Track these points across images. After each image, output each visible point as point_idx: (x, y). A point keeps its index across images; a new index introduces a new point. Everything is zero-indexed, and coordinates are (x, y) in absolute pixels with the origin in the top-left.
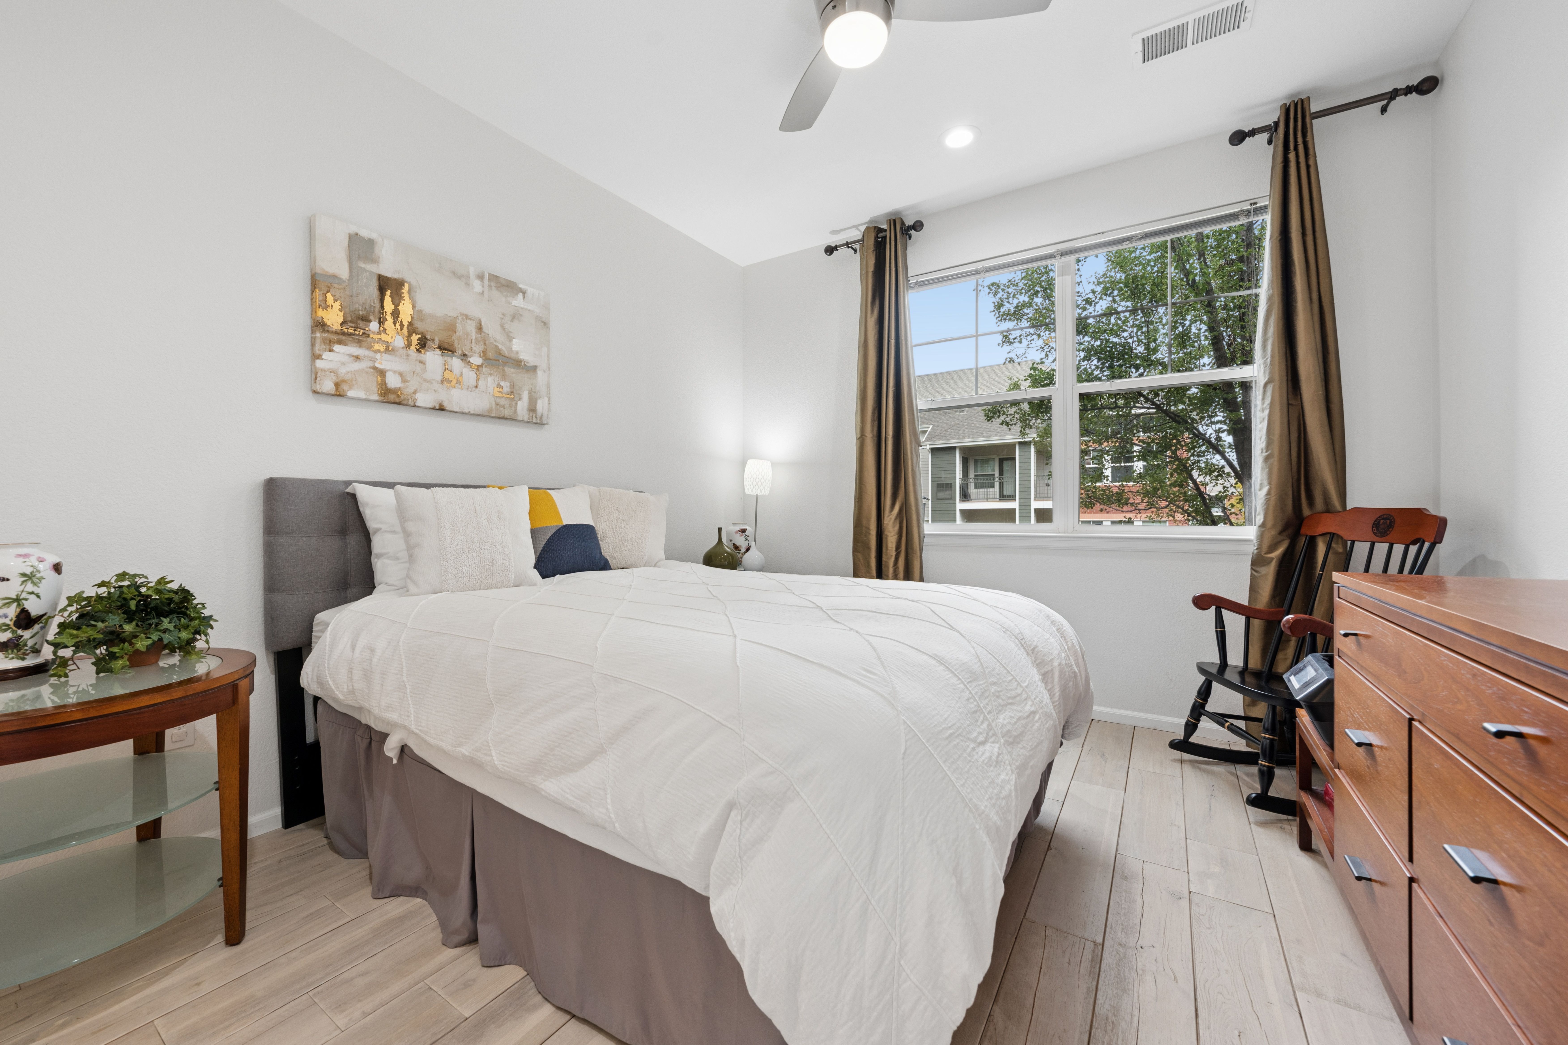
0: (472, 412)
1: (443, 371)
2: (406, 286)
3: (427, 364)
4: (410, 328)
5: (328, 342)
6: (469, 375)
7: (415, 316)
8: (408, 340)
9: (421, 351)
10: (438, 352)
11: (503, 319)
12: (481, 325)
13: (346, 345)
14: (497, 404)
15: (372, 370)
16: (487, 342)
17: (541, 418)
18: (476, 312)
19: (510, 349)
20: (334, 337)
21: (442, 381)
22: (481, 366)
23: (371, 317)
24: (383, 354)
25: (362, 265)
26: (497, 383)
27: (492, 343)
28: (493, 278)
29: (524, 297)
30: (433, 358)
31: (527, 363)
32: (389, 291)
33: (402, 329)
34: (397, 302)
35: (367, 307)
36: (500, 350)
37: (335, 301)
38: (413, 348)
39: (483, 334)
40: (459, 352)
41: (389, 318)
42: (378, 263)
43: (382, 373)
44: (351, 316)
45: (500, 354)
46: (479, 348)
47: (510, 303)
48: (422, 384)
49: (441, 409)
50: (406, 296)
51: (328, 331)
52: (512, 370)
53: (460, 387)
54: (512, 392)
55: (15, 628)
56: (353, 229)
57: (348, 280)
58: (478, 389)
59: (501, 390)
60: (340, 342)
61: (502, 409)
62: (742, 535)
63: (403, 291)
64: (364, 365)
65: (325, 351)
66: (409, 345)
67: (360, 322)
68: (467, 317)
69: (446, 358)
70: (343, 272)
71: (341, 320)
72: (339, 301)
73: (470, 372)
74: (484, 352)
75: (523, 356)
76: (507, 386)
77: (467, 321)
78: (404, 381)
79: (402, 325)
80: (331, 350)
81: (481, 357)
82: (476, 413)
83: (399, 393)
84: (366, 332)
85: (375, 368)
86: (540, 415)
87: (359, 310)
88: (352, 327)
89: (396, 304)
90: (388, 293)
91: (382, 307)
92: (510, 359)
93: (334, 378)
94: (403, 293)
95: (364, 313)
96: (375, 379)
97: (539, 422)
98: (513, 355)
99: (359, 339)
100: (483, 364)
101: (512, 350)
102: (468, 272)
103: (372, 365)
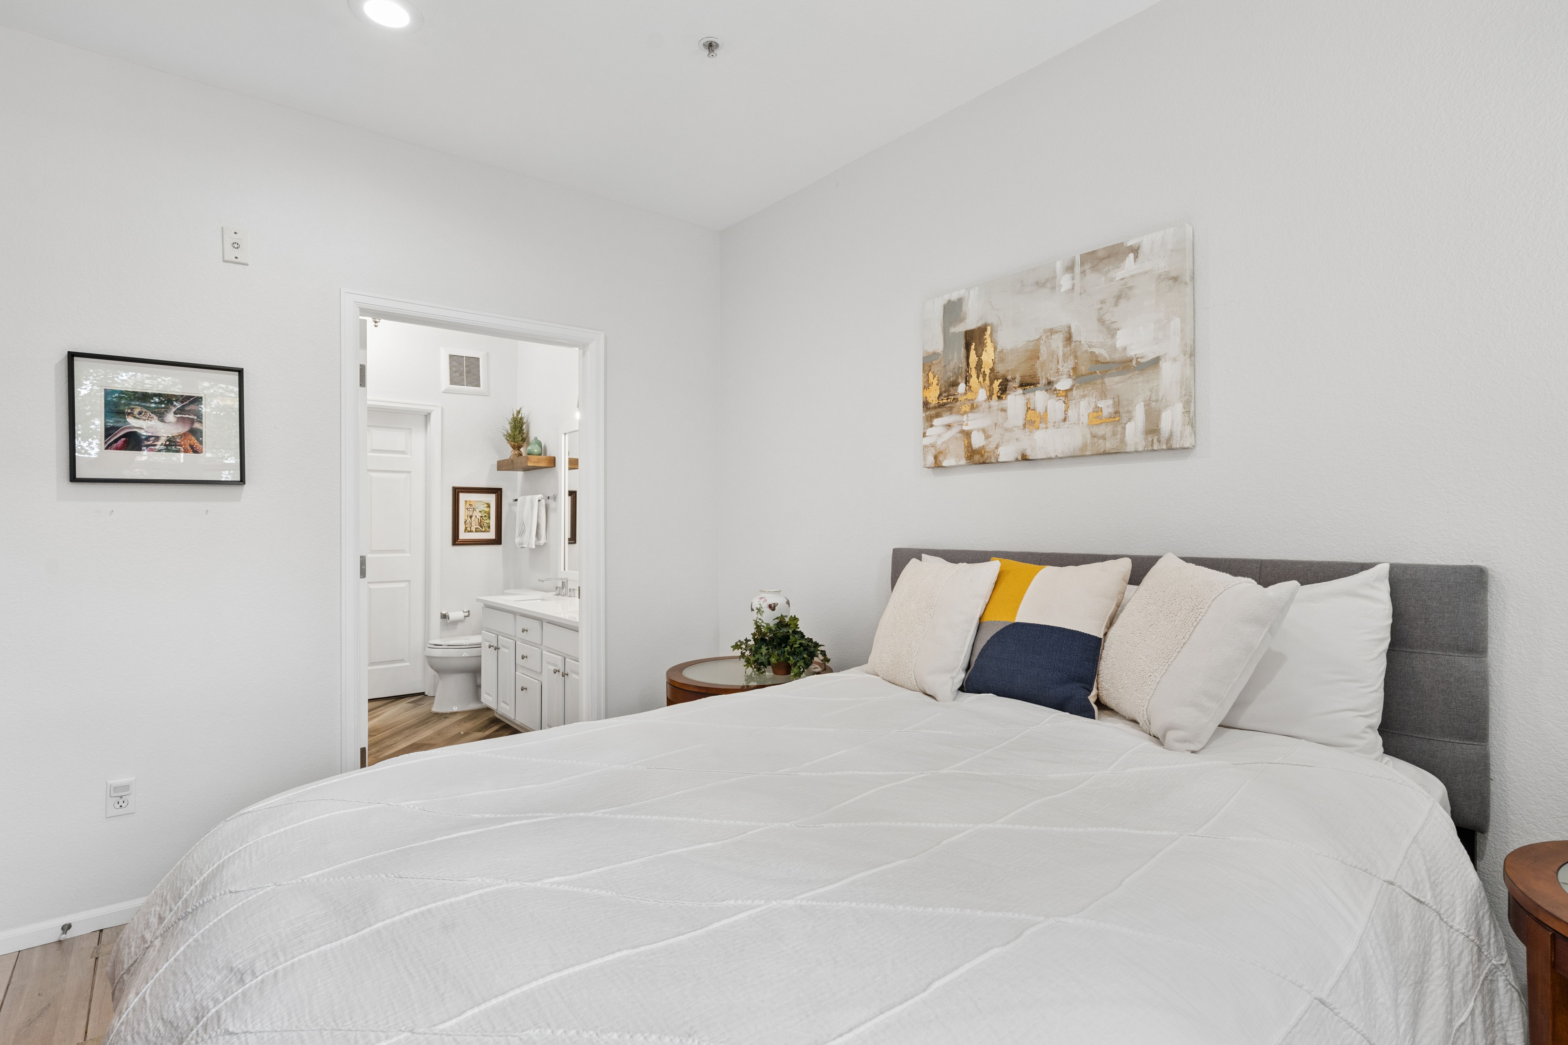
0: (1060, 456)
1: (1026, 412)
2: (989, 328)
3: (1009, 409)
4: (992, 375)
5: (930, 419)
6: (1055, 407)
7: (996, 360)
8: (990, 390)
9: (1002, 398)
10: (1020, 391)
11: (1101, 309)
12: (1070, 333)
13: (941, 416)
14: (1094, 436)
15: (960, 435)
16: (1078, 354)
17: (1169, 440)
18: (1062, 319)
19: (1113, 348)
20: (934, 412)
21: (1024, 426)
22: (1071, 389)
23: (960, 380)
24: (969, 414)
25: (953, 330)
26: (1093, 406)
27: (1087, 351)
28: (1088, 257)
29: (1136, 257)
30: (1015, 400)
31: (1142, 358)
32: (974, 344)
33: (984, 380)
34: (980, 351)
35: (957, 371)
36: (1097, 356)
37: (934, 376)
38: (995, 397)
39: (1073, 344)
40: (1043, 381)
41: (973, 373)
42: (965, 319)
43: (967, 434)
44: (945, 386)
45: (1097, 362)
46: (1066, 367)
47: (1112, 280)
48: (1003, 435)
49: (1025, 458)
50: (988, 341)
51: (931, 408)
52: (1117, 379)
53: (1045, 426)
54: (1116, 412)
56: (947, 297)
57: (943, 351)
58: (1067, 422)
59: (1100, 413)
60: (937, 416)
61: (1101, 441)
63: (985, 337)
64: (954, 431)
65: (928, 428)
66: (991, 396)
67: (951, 389)
68: (1052, 331)
69: (1028, 396)
70: (940, 345)
71: (938, 393)
72: (937, 376)
73: (1057, 403)
74: (1074, 369)
75: (1134, 351)
76: (1108, 406)
77: (1053, 336)
78: (987, 437)
79: (984, 375)
80: (932, 426)
81: (1070, 377)
82: (1065, 455)
83: (983, 452)
84: (956, 397)
85: (962, 432)
86: (1167, 435)
87: (951, 377)
88: (946, 397)
89: (979, 355)
90: (973, 347)
91: (968, 365)
92: (1113, 363)
93: (934, 451)
94: (986, 339)
95: (955, 377)
96: (963, 443)
97: (1164, 447)
98: (1117, 357)
99: (950, 407)
100: (1073, 386)
101: (1116, 349)
102: (1055, 271)
103: (960, 429)
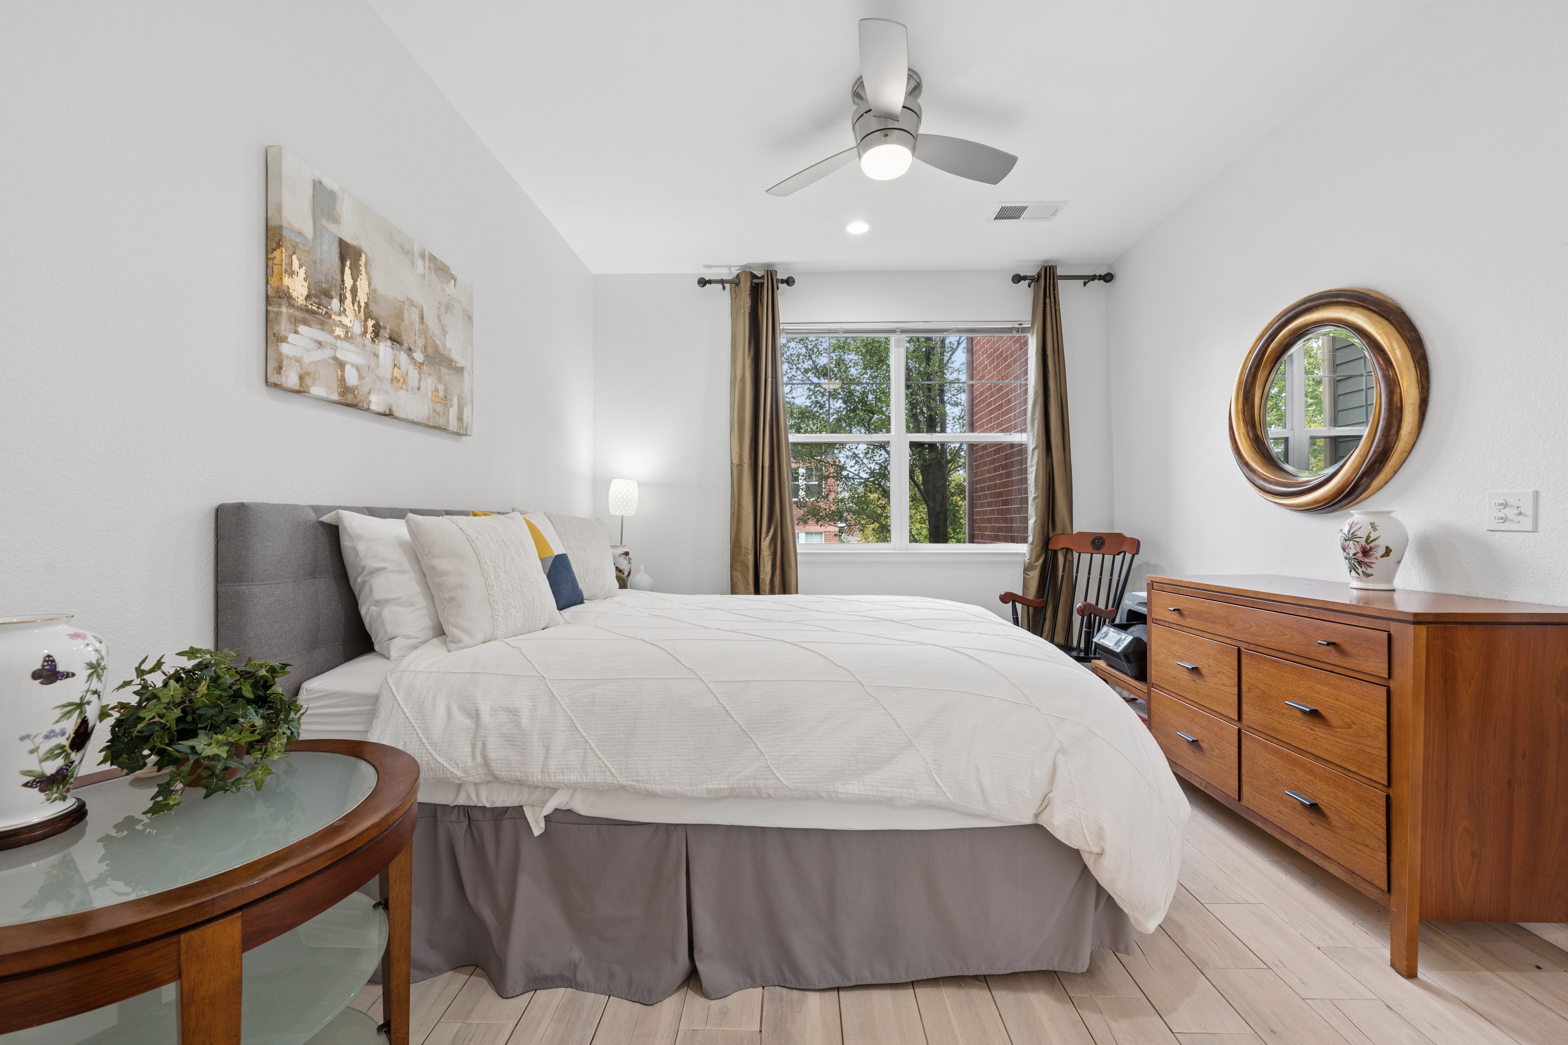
0: (415, 420)
1: (393, 367)
2: (363, 256)
3: (379, 357)
4: (366, 310)
5: (293, 320)
6: (413, 374)
7: (370, 297)
8: (364, 326)
9: (375, 341)
10: (389, 343)
11: (439, 308)
12: (423, 314)
13: (310, 326)
14: (434, 411)
15: (333, 361)
16: (427, 336)
17: (466, 428)
18: (419, 297)
19: (444, 345)
20: (299, 314)
21: (392, 380)
22: (423, 364)
23: (333, 293)
24: (343, 342)
25: (325, 223)
26: (434, 385)
27: (431, 337)
28: (433, 259)
29: (455, 285)
30: (385, 350)
31: (457, 363)
32: (349, 261)
33: (359, 311)
34: (355, 276)
35: (330, 279)
36: (437, 346)
37: (301, 266)
38: (368, 336)
39: (424, 325)
40: (406, 345)
41: (348, 295)
42: (339, 223)
43: (341, 365)
44: (315, 289)
45: (437, 350)
46: (421, 342)
47: (444, 291)
48: (375, 382)
49: (390, 414)
50: (363, 268)
51: (293, 306)
52: (446, 371)
53: (406, 388)
54: (445, 397)
55: (69, 751)
56: (317, 175)
57: (312, 241)
58: (420, 392)
59: (437, 394)
60: (305, 322)
61: (437, 417)
63: (360, 262)
64: (325, 353)
65: (291, 332)
66: (365, 333)
67: (323, 297)
68: (412, 303)
69: (395, 351)
70: (308, 231)
71: (305, 293)
72: (304, 268)
73: (414, 371)
74: (425, 347)
75: (454, 356)
76: (442, 390)
77: (413, 308)
78: (361, 378)
79: (359, 306)
80: (296, 332)
81: (422, 353)
82: (418, 421)
83: (356, 393)
84: (328, 311)
85: (335, 358)
86: (466, 425)
87: (322, 282)
88: (316, 303)
89: (355, 280)
90: (348, 263)
91: (343, 281)
92: (445, 357)
93: (299, 369)
94: (361, 265)
95: (327, 286)
96: (336, 373)
97: (465, 433)
98: (446, 353)
99: (322, 320)
100: (424, 362)
101: (446, 347)
102: (413, 248)
103: (333, 355)
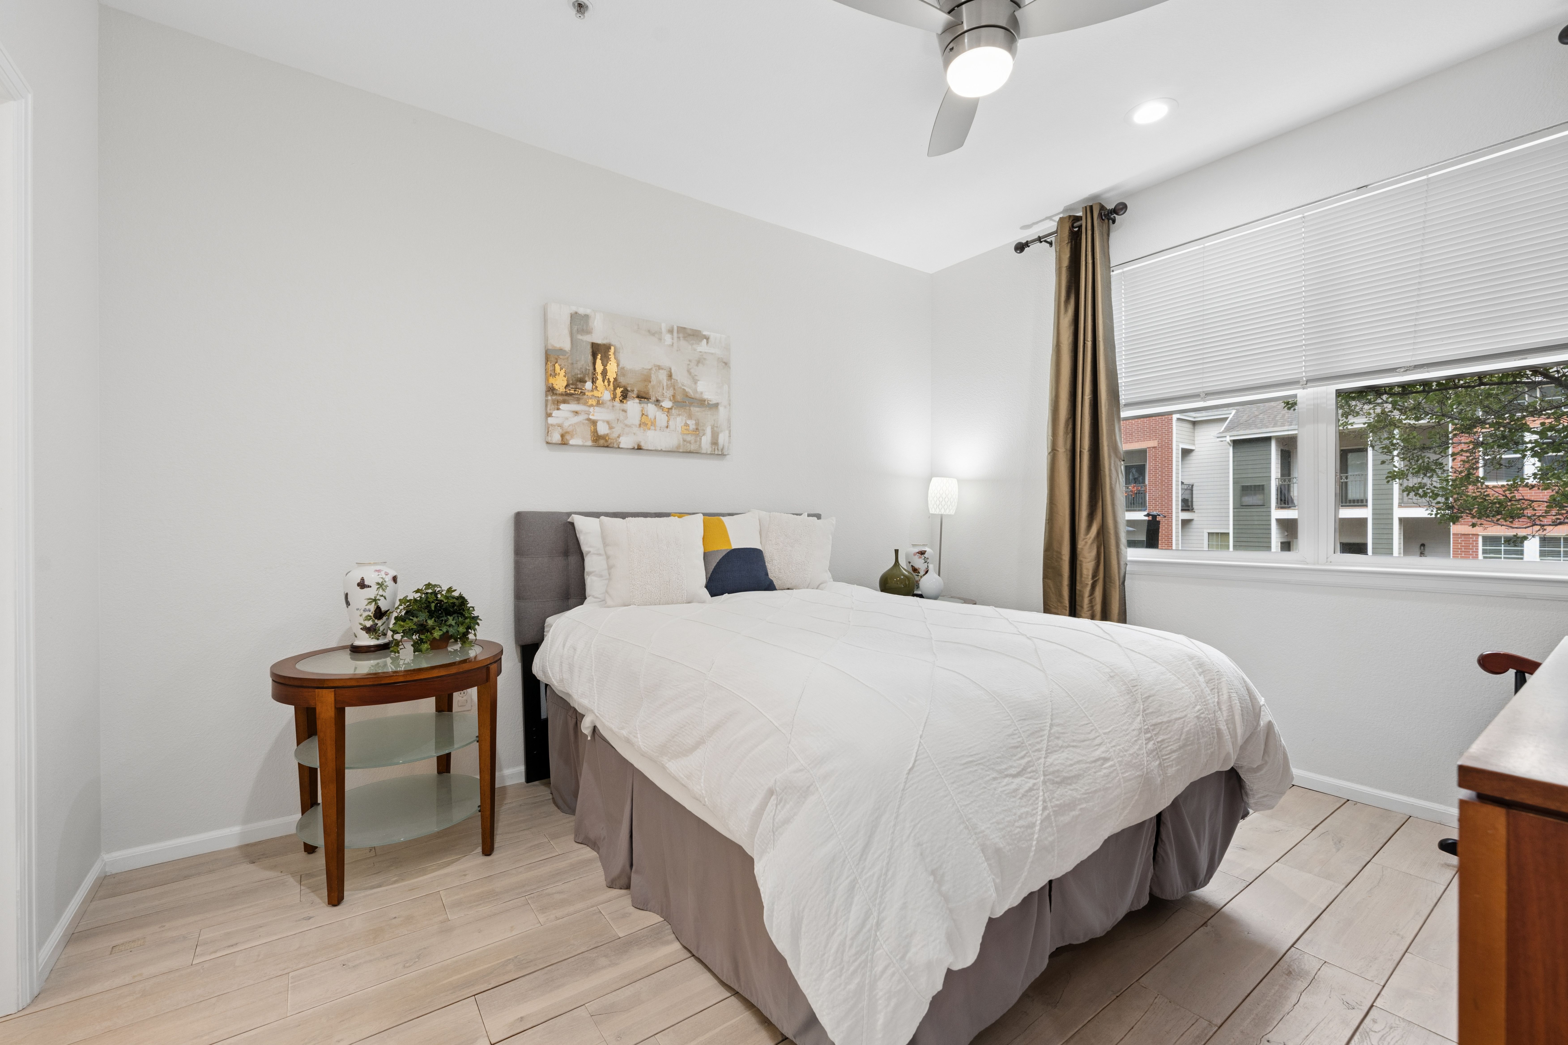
0: (664, 449)
1: (641, 416)
2: (612, 348)
3: (628, 412)
4: (615, 383)
5: (556, 403)
6: (661, 418)
7: (619, 373)
8: (613, 394)
9: (623, 402)
10: (637, 400)
11: (689, 365)
12: (671, 373)
13: (569, 403)
14: (684, 441)
15: (587, 422)
16: (676, 387)
17: (722, 450)
18: (666, 362)
19: (696, 391)
20: (560, 398)
21: (640, 425)
22: (671, 409)
23: (587, 379)
24: (595, 408)
25: (580, 337)
26: (684, 422)
27: (681, 388)
28: (681, 330)
29: (707, 343)
30: (633, 406)
31: (710, 401)
32: (600, 355)
33: (609, 385)
34: (605, 363)
35: (584, 371)
36: (687, 393)
37: (561, 369)
38: (617, 400)
39: (673, 380)
40: (653, 399)
41: (600, 377)
42: (592, 333)
43: (594, 423)
44: (572, 380)
45: (687, 396)
46: (669, 393)
47: (695, 350)
48: (624, 429)
49: (639, 448)
50: (612, 357)
51: (556, 394)
52: (697, 409)
53: (654, 428)
54: (697, 429)
55: (374, 619)
56: (574, 309)
57: (570, 351)
58: (668, 429)
59: (688, 427)
60: (564, 402)
61: (688, 444)
62: (920, 558)
63: (610, 353)
64: (581, 418)
65: (554, 410)
66: (614, 398)
67: (578, 383)
68: (659, 368)
69: (643, 405)
70: (566, 345)
71: (565, 384)
72: (564, 369)
73: (662, 415)
74: (674, 396)
75: (706, 396)
76: (693, 424)
77: (660, 371)
78: (611, 428)
79: (609, 382)
80: (558, 409)
81: (671, 400)
82: (667, 450)
83: (607, 438)
84: (583, 391)
85: (589, 420)
86: (722, 447)
87: (578, 374)
88: (573, 388)
89: (604, 365)
90: (599, 357)
91: (595, 369)
92: (696, 399)
93: (561, 431)
94: (610, 355)
95: (582, 376)
96: (590, 428)
97: (720, 453)
98: (698, 396)
99: (578, 398)
100: (672, 407)
101: (697, 392)
102: (661, 329)
103: (587, 417)
